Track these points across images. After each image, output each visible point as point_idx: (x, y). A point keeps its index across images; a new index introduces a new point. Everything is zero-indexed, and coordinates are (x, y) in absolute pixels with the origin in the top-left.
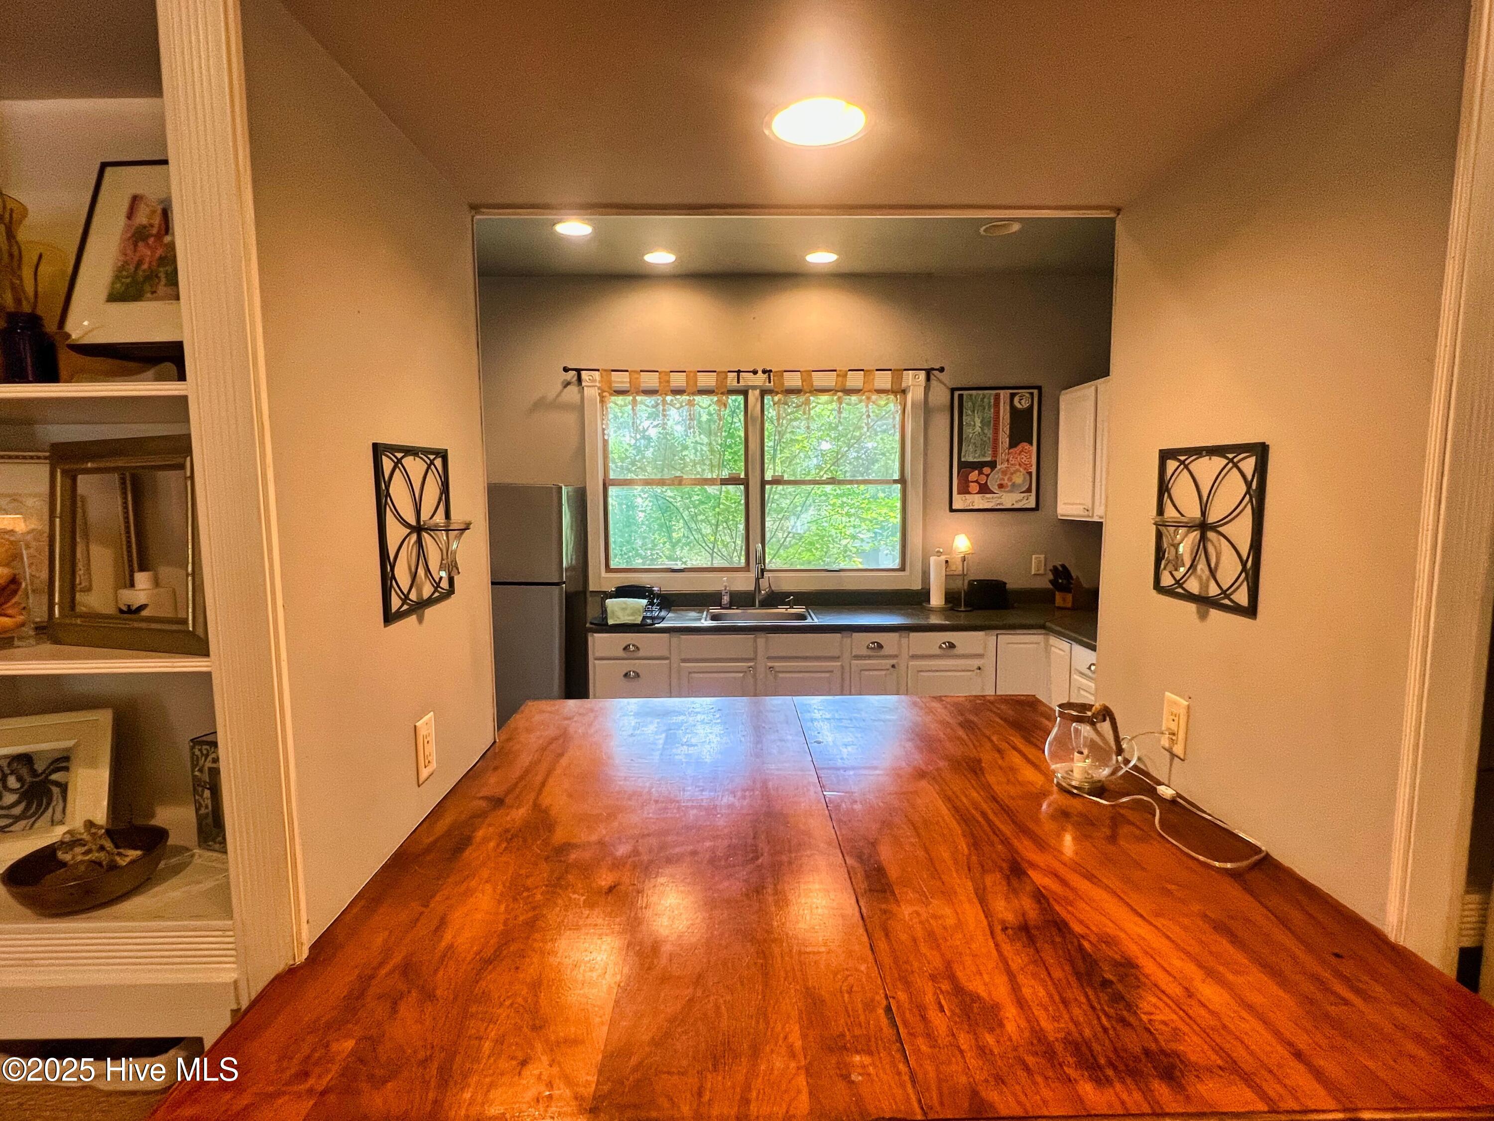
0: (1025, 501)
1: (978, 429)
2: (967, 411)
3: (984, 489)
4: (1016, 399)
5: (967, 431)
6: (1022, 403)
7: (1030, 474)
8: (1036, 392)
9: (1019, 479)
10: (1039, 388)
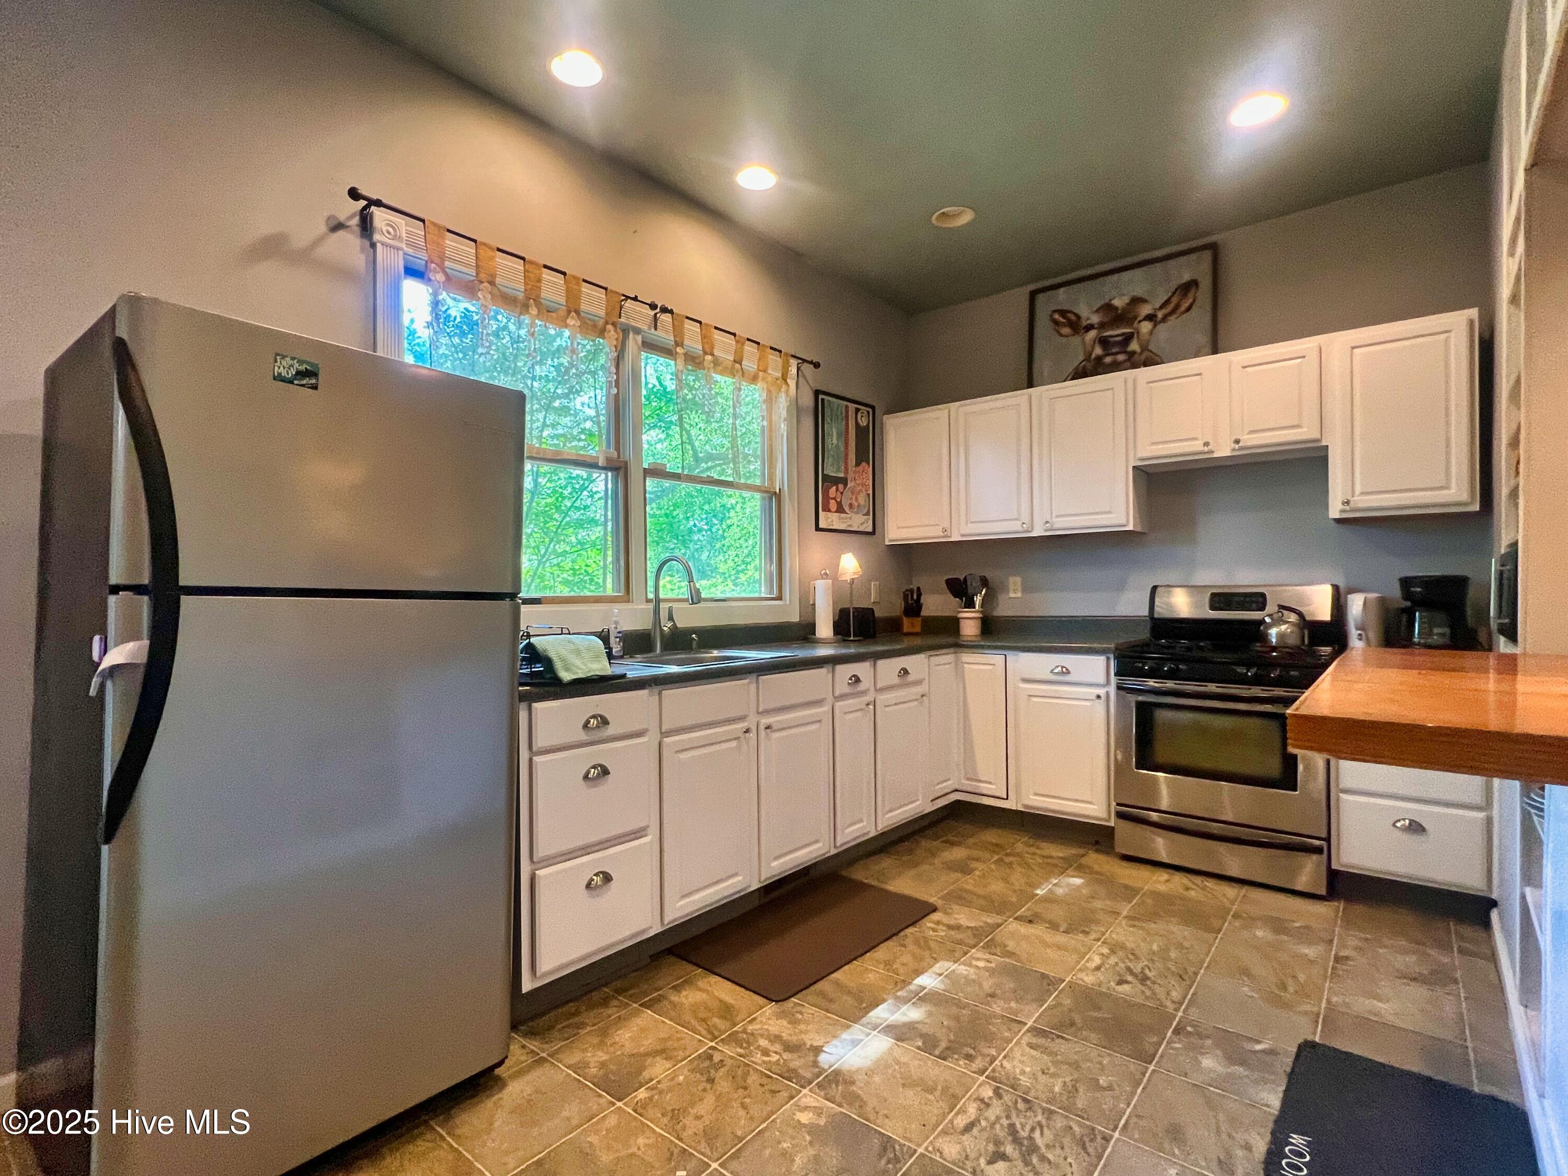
0: (865, 525)
1: (835, 441)
2: (828, 419)
3: (840, 509)
4: (859, 415)
5: (828, 441)
6: (863, 422)
7: (869, 495)
8: (870, 410)
9: (862, 499)
10: (873, 408)
